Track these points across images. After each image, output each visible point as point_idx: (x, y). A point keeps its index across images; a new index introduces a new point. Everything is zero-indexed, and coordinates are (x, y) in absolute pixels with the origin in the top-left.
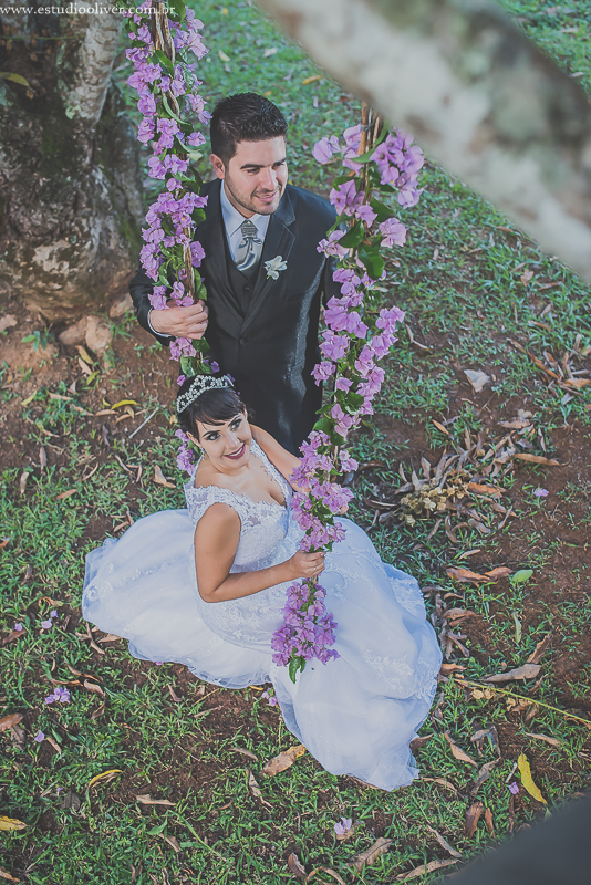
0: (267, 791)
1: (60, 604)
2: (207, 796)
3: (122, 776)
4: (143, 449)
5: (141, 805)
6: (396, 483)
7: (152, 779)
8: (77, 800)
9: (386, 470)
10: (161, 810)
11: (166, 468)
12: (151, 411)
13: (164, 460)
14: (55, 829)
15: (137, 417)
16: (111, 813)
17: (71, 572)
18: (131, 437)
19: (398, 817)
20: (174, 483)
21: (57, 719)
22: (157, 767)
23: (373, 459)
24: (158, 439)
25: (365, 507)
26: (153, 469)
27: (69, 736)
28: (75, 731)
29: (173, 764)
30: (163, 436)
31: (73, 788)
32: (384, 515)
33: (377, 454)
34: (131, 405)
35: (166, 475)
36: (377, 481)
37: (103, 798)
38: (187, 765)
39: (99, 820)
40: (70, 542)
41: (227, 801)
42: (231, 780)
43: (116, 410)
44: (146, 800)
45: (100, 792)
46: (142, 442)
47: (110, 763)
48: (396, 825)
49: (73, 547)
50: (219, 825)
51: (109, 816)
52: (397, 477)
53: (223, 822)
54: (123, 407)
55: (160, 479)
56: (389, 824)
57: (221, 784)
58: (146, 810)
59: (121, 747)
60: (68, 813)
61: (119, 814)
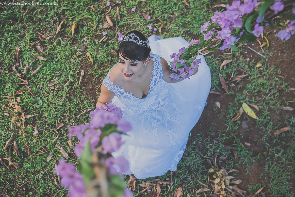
0: (85, 115)
1: (160, 31)
2: (84, 94)
3: (90, 64)
4: (242, 53)
5: (80, 72)
6: (228, 168)
7: (90, 74)
8: (83, 50)
9: (234, 163)
10: (78, 79)
11: (231, 65)
12: (263, 54)
13: (236, 63)
14: (72, 44)
15: (260, 49)
16: (78, 62)
17: (175, 33)
18: (249, 47)
19: (76, 162)
20: (223, 69)
21: (112, 38)
22: (94, 76)
23: (240, 157)
24: (248, 59)
25: (214, 153)
26: (230, 59)
27: (106, 43)
28: (107, 45)
29: (95, 81)
30: (249, 61)
31: (86, 48)
32: (210, 162)
33: (242, 159)
34: (267, 45)
35: (227, 65)
36: (228, 159)
37: (83, 59)
38: (95, 86)
39: (76, 59)
40: (190, 30)
41: (82, 101)
42: (90, 102)
43: (264, 38)
44: (82, 73)
45: (85, 57)
46: (246, 53)
47: (95, 59)
48: (72, 161)
49: (187, 32)
50: (74, 99)
51: (77, 62)
52: (230, 168)
53: (75, 100)
54: (266, 41)
55: (225, 62)
56: (73, 158)
57: (88, 99)
58: (79, 74)
59: (102, 62)
60: (77, 48)
61: (77, 65)
